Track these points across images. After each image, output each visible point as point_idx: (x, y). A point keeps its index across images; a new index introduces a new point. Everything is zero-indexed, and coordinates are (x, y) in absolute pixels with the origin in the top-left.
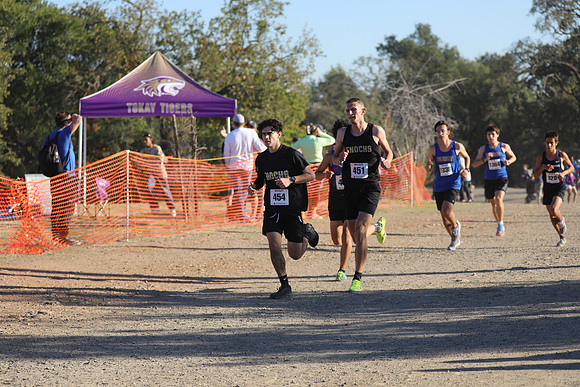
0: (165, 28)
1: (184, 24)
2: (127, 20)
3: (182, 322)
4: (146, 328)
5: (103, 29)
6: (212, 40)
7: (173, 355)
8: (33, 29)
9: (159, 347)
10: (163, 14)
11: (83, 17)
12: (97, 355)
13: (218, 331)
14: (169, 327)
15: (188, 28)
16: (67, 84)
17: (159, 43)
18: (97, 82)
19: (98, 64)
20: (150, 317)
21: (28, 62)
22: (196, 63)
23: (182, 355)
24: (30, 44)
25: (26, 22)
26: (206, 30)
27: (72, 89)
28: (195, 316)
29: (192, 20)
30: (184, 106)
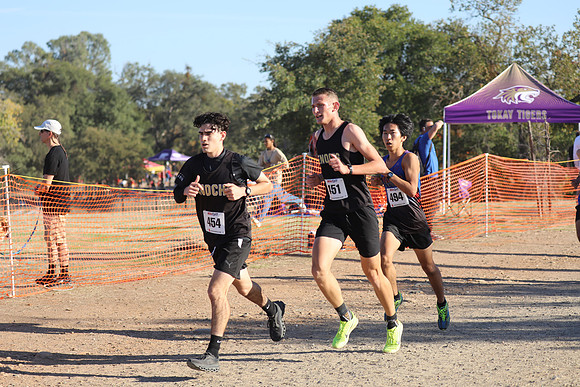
0: (522, 41)
1: (540, 38)
2: (487, 35)
3: (533, 309)
4: (501, 315)
5: (466, 43)
6: (565, 52)
7: (524, 339)
8: (402, 45)
9: (512, 333)
10: (521, 29)
11: (448, 32)
12: (455, 339)
13: (565, 318)
14: (522, 314)
15: (543, 41)
16: (434, 93)
17: (517, 56)
18: (461, 91)
19: (462, 75)
20: (504, 305)
21: (398, 74)
22: (550, 73)
23: (532, 340)
24: (400, 58)
25: (396, 38)
26: (559, 43)
27: (438, 98)
28: (545, 304)
29: (547, 33)
30: (539, 113)
